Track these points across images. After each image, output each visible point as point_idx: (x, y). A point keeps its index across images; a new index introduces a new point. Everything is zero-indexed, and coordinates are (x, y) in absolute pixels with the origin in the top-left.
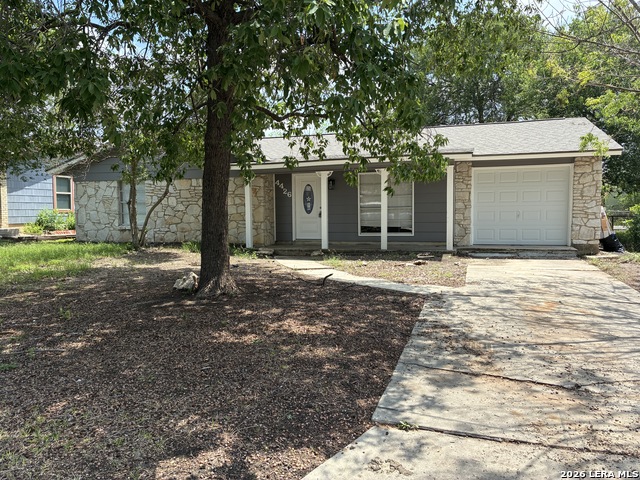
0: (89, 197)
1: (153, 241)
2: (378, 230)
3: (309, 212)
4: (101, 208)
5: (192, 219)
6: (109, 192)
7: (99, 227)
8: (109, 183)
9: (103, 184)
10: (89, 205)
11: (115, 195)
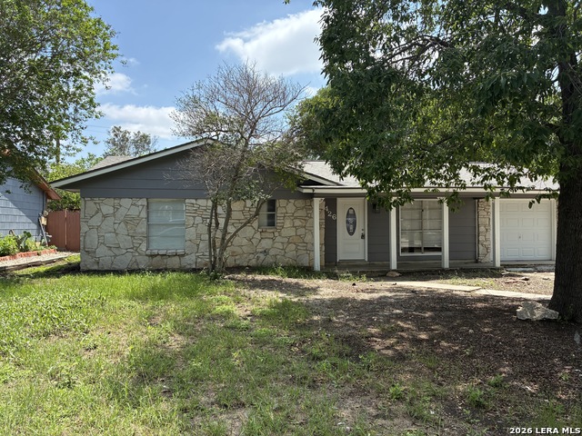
0: (105, 217)
1: (194, 267)
2: (439, 249)
3: (351, 234)
4: (122, 229)
5: (245, 241)
6: (134, 212)
7: (117, 252)
8: (135, 201)
9: (126, 202)
10: (103, 226)
11: (144, 214)
